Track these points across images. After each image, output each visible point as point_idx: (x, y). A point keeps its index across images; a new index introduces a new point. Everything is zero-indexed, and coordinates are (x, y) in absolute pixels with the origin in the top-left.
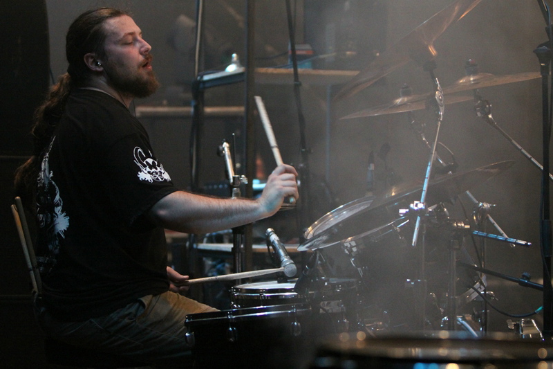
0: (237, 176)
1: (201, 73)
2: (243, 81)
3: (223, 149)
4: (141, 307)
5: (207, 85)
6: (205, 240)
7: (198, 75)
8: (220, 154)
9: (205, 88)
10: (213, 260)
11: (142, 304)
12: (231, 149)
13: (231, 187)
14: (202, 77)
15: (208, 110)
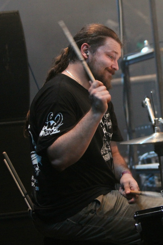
0: (157, 119)
1: (125, 55)
2: (153, 57)
3: (146, 103)
4: (98, 205)
5: (130, 63)
6: (140, 163)
7: (124, 57)
8: (144, 106)
9: (129, 65)
10: (147, 175)
11: (98, 202)
12: (151, 102)
13: (153, 126)
14: (126, 58)
15: (132, 79)
